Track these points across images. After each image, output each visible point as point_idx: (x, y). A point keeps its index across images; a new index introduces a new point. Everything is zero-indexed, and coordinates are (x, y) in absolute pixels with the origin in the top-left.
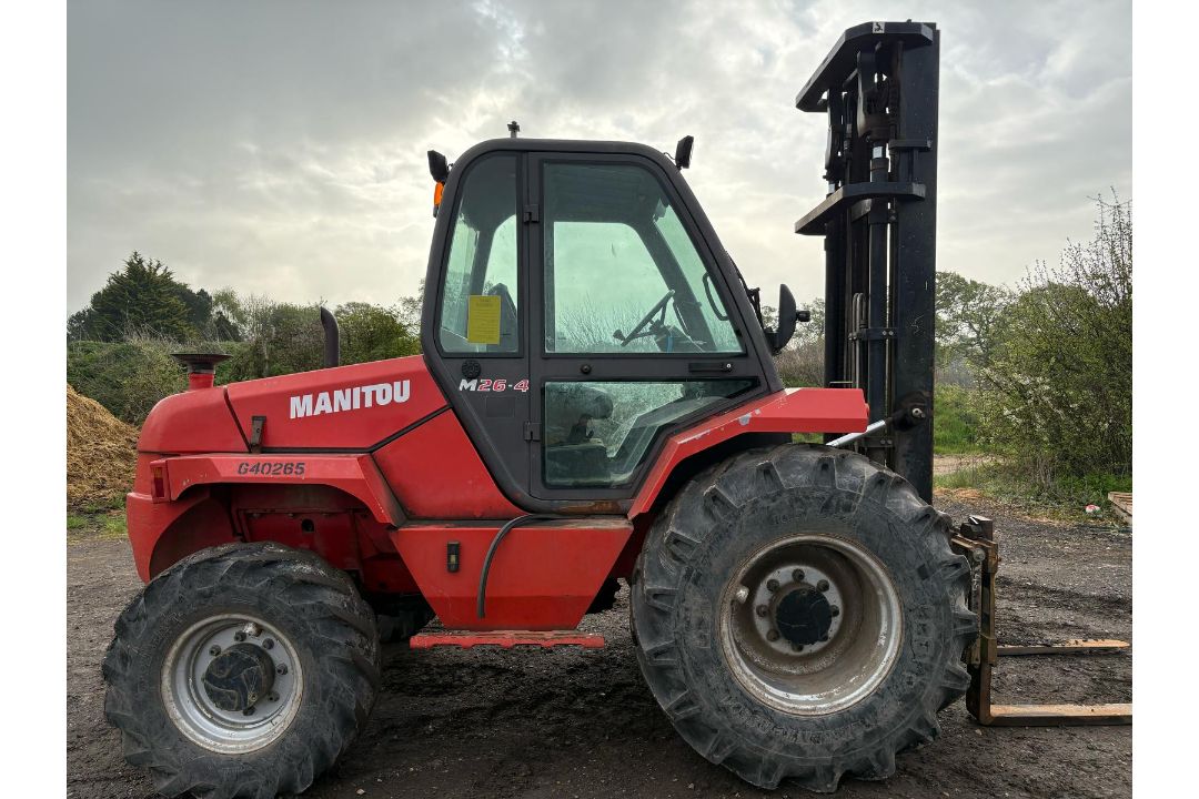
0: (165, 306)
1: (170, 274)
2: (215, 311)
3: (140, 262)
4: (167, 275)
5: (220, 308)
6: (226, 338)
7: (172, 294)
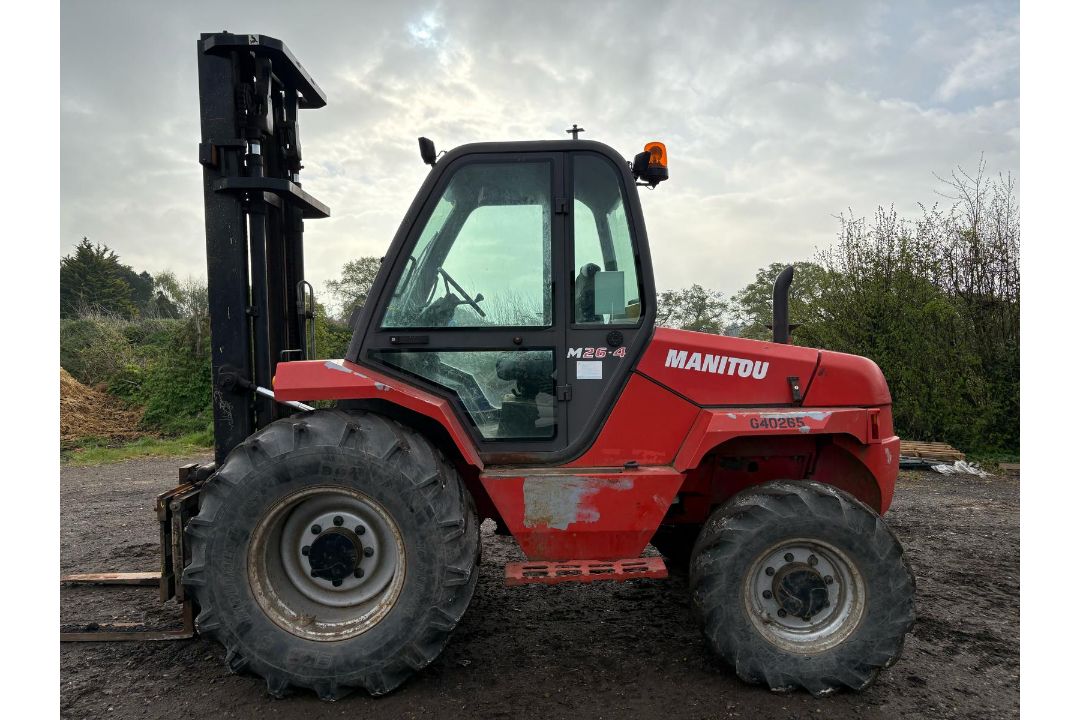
0: (111, 287)
1: (116, 257)
2: (156, 290)
3: (89, 247)
4: (113, 259)
5: (161, 288)
6: (166, 316)
7: (117, 276)
